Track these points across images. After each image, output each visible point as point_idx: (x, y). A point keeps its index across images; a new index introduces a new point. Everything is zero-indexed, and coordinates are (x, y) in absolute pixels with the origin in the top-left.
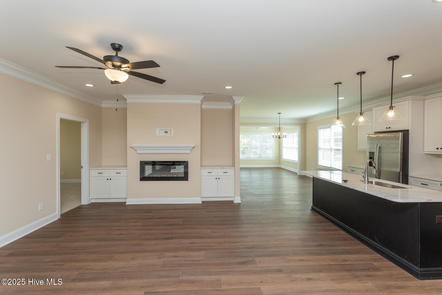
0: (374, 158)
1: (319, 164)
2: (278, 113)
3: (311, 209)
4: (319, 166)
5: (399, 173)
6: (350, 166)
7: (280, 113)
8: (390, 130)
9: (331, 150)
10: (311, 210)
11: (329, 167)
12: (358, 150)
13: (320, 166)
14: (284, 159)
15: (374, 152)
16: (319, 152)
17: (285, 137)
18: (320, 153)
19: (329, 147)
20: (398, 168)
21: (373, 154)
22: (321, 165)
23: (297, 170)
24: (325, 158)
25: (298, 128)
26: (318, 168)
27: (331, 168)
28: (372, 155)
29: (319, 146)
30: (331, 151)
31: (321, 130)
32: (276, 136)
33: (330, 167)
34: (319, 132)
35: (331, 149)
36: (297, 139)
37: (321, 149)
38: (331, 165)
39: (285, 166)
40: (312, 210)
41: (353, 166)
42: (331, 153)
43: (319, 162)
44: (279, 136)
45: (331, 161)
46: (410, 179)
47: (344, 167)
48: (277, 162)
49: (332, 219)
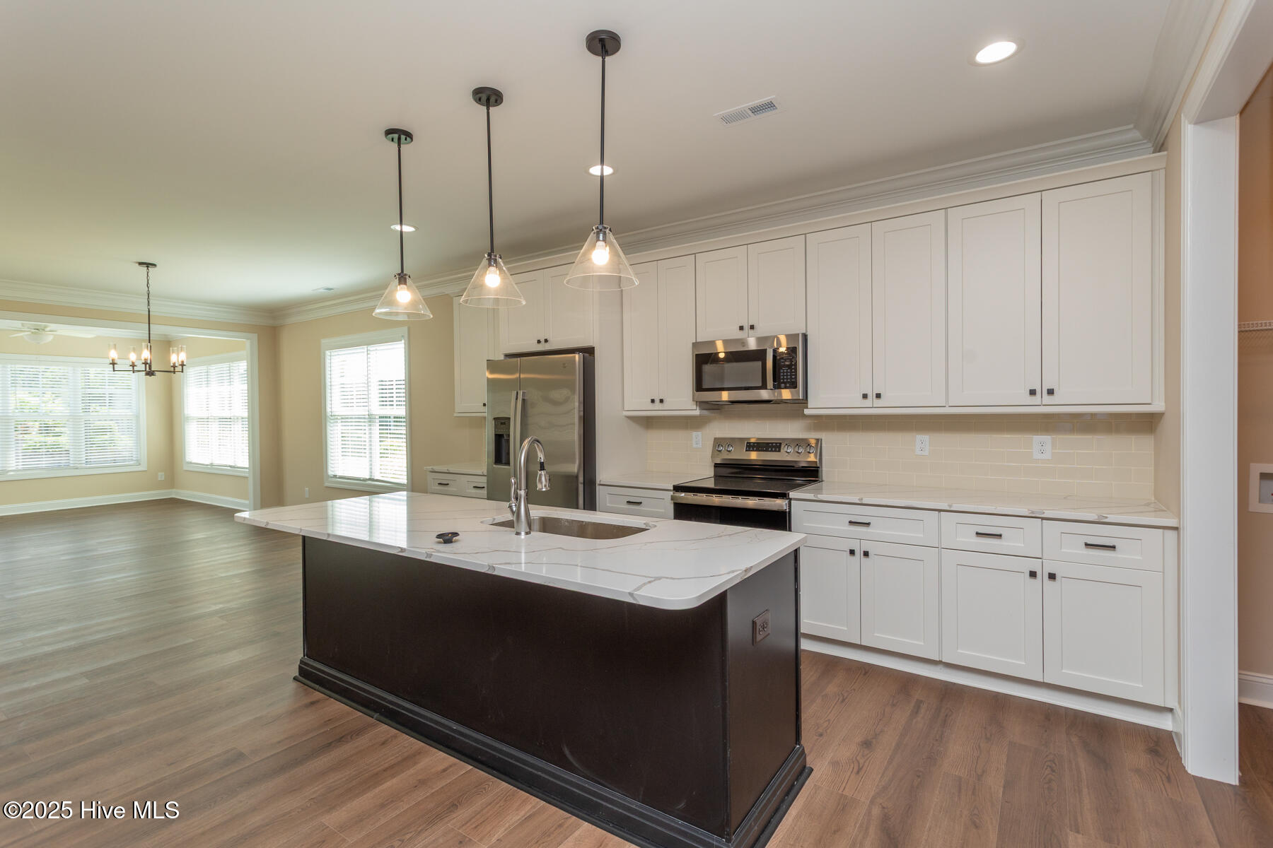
0: (509, 435)
1: (331, 473)
2: (141, 264)
3: (297, 674)
4: (330, 479)
5: (577, 477)
6: (437, 468)
7: (148, 265)
8: (547, 347)
9: (370, 422)
10: (295, 679)
11: (365, 480)
12: (455, 415)
13: (334, 479)
14: (191, 463)
15: (509, 419)
16: (329, 428)
17: (179, 368)
18: (335, 434)
19: (362, 411)
20: (574, 463)
21: (504, 423)
22: (339, 473)
23: (247, 502)
24: (350, 450)
25: (248, 343)
26: (327, 487)
27: (370, 482)
28: (502, 426)
29: (328, 410)
30: (370, 425)
31: (334, 352)
32: (133, 365)
33: (370, 479)
34: (328, 361)
35: (371, 418)
36: (245, 387)
37: (335, 418)
38: (371, 472)
39: (196, 493)
40: (301, 678)
41: (444, 469)
42: (370, 429)
43: (330, 465)
44: (145, 363)
45: (371, 457)
46: (601, 492)
47: (412, 474)
48: (161, 476)
49: (391, 703)
